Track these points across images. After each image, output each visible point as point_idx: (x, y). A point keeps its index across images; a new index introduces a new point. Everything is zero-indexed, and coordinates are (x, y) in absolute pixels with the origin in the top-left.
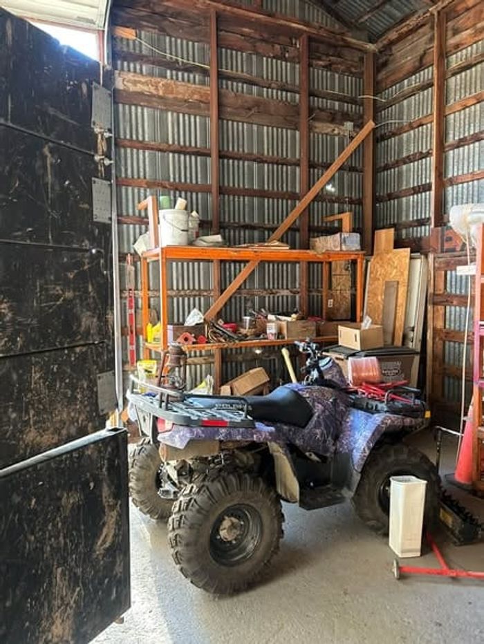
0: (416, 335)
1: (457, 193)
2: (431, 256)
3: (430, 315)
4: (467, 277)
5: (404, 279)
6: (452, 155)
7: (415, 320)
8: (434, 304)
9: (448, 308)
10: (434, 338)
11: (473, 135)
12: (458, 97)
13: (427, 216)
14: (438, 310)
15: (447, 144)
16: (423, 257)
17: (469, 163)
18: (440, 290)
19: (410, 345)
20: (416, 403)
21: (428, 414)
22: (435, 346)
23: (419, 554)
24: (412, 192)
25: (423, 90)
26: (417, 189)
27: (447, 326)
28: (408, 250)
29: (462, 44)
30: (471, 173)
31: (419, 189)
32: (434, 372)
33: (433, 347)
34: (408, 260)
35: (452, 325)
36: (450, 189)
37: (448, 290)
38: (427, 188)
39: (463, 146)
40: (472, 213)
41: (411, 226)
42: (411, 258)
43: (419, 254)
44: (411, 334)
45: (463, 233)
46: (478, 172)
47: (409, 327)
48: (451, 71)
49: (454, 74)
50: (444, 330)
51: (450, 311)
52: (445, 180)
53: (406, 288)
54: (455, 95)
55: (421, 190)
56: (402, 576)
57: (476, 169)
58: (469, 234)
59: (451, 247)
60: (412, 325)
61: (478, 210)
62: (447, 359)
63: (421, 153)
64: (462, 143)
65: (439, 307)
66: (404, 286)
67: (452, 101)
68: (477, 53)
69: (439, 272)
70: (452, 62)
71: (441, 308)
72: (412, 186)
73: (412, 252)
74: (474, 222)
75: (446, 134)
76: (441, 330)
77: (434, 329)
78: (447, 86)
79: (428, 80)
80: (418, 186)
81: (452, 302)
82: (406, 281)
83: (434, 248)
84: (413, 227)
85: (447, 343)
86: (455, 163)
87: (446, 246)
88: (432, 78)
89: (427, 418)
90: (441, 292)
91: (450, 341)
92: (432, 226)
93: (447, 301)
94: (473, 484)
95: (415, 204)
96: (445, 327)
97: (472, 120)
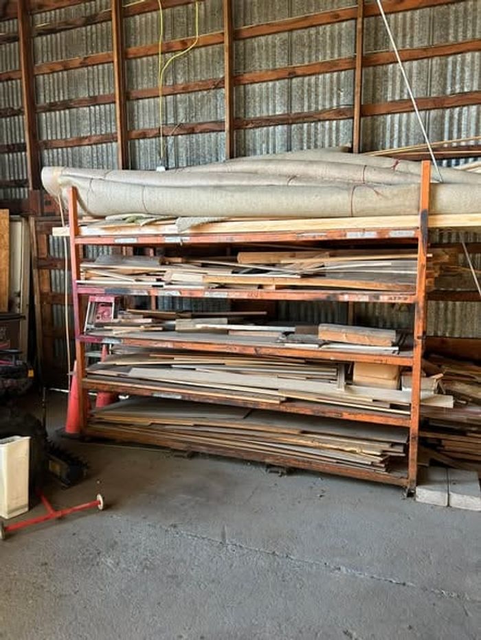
0: (23, 301)
1: (53, 158)
2: (32, 220)
3: (35, 280)
4: (63, 237)
5: (5, 243)
6: (44, 117)
7: (21, 285)
8: (39, 268)
9: (53, 272)
10: (41, 302)
11: (62, 102)
12: (45, 60)
13: (25, 178)
14: (43, 274)
15: (39, 105)
16: (23, 219)
17: (61, 128)
18: (43, 254)
19: (18, 311)
20: (18, 364)
21: (31, 374)
22: (43, 310)
23: (27, 509)
24: (6, 150)
25: (10, 42)
26: (12, 147)
27: (53, 290)
28: (7, 211)
29: (47, 6)
30: (64, 139)
31: (14, 148)
32: (44, 335)
33: (41, 312)
34: (7, 222)
35: (58, 288)
36: (45, 152)
37: (52, 254)
38: (22, 148)
39: (55, 110)
40: (62, 175)
41: (8, 186)
42: (11, 220)
43: (18, 216)
44: (18, 300)
45: (55, 194)
46: (71, 139)
47: (15, 293)
48: (37, 30)
49: (40, 34)
50: (50, 294)
51: (55, 275)
52: (40, 141)
53: (8, 251)
54: (43, 56)
55: (16, 149)
56: (8, 536)
57: (69, 136)
58: (61, 196)
59: (51, 211)
60: (18, 290)
61: (68, 173)
62: (55, 322)
63: (13, 109)
64: (53, 108)
65: (44, 271)
66: (6, 249)
67: (40, 62)
68: (60, 19)
69: (41, 235)
70: (37, 21)
71: (46, 272)
72: (6, 143)
73: (11, 214)
74: (64, 185)
75: (37, 95)
76: (48, 294)
77: (42, 294)
78: (34, 45)
79: (14, 32)
80: (13, 145)
81: (56, 266)
82: (8, 244)
83: (34, 211)
84: (11, 187)
85: (55, 306)
86: (49, 127)
87: (46, 210)
88: (18, 32)
89: (31, 378)
90: (45, 256)
91: (57, 304)
92: (31, 188)
93: (51, 265)
94: (81, 431)
95: (11, 163)
96: (51, 290)
97: (61, 86)
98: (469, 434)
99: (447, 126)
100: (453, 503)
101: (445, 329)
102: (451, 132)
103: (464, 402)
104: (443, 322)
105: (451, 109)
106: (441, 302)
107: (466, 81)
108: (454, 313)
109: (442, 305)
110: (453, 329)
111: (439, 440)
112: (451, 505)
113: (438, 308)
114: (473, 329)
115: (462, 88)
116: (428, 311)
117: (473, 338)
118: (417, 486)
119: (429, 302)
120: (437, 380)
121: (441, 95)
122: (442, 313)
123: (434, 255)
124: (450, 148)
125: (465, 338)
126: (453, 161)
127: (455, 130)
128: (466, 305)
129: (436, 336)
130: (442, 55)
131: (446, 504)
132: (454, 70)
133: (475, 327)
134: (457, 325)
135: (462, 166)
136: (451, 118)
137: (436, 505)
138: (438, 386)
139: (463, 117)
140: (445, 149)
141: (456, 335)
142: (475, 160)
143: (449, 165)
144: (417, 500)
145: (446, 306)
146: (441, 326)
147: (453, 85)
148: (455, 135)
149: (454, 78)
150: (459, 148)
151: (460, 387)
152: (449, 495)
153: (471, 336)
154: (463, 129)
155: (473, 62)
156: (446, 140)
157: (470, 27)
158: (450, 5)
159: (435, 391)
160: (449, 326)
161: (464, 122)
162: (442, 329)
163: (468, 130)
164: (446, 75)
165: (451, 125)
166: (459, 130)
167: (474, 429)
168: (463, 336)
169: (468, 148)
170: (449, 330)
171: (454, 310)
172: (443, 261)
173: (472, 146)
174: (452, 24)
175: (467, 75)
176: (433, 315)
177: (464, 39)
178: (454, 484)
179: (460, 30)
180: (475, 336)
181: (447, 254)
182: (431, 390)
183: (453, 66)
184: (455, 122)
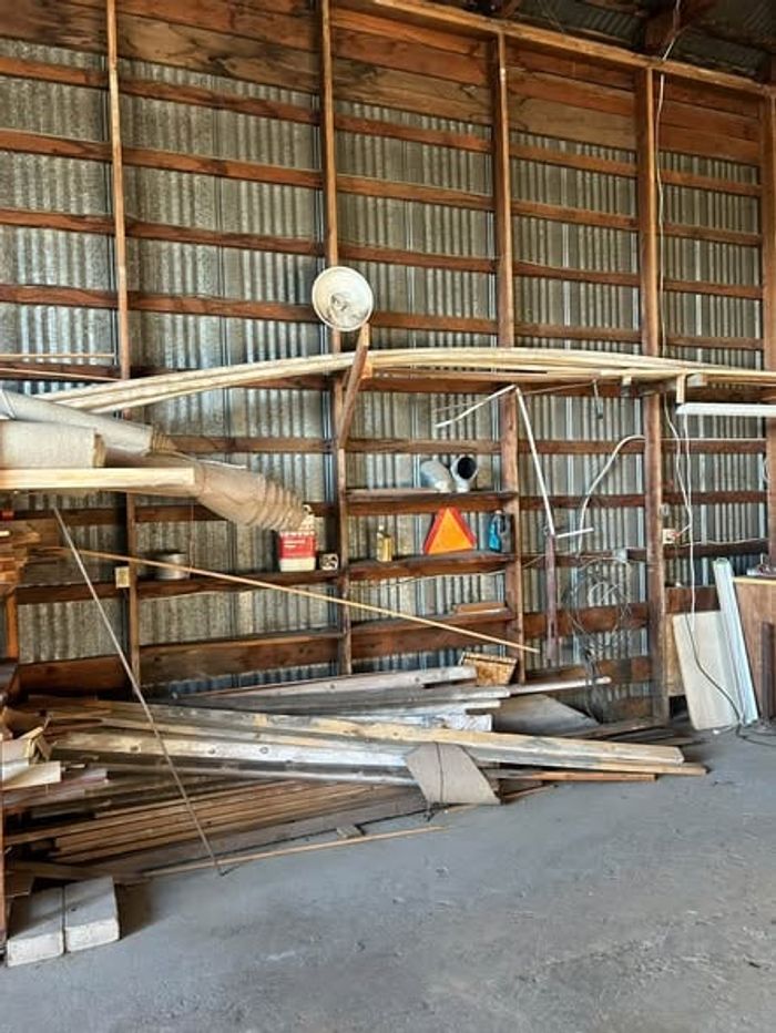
98: (98, 815)
99: (25, 330)
100: (72, 947)
101: (53, 648)
102: (32, 341)
103: (82, 766)
104: (49, 638)
105: (31, 307)
106: (41, 605)
107: (47, 269)
108: (64, 621)
109: (44, 609)
110: (66, 647)
111: (51, 840)
112: (69, 949)
113: (38, 617)
114: (96, 642)
115: (43, 278)
116: (20, 623)
117: (97, 657)
118: (8, 937)
119: (21, 607)
120: (33, 739)
121: (9, 283)
122: (44, 622)
123: (12, 533)
124: (34, 364)
125: (85, 658)
126: (41, 385)
127: (39, 339)
128: (83, 606)
129: (38, 662)
130: (9, 224)
131: (62, 950)
132: (28, 250)
133: (100, 639)
134: (72, 640)
135: (55, 393)
136: (31, 319)
137: (43, 961)
138: (37, 750)
139: (49, 320)
140: (26, 366)
141: (72, 655)
142: (75, 386)
143: (34, 391)
144: (11, 964)
145: (51, 611)
146: (45, 644)
147: (28, 271)
148: (40, 346)
149: (28, 261)
150: (47, 366)
151: (79, 741)
152: (64, 932)
153: (94, 654)
154: (51, 339)
155: (56, 245)
156: (26, 351)
157: (46, 192)
158: (12, 153)
159: (30, 760)
160: (58, 642)
161: (50, 327)
162: (47, 648)
163: (59, 341)
164: (15, 253)
165: (32, 331)
166: (45, 340)
167: (106, 804)
168: (82, 656)
169: (63, 368)
170: (58, 650)
171: (64, 614)
172: (29, 541)
173: (68, 366)
174: (18, 181)
175: (49, 260)
176: (30, 628)
177: (38, 208)
178: (74, 910)
179: (32, 193)
180: (100, 653)
181: (34, 529)
182: (22, 760)
183: (25, 244)
184: (38, 327)
